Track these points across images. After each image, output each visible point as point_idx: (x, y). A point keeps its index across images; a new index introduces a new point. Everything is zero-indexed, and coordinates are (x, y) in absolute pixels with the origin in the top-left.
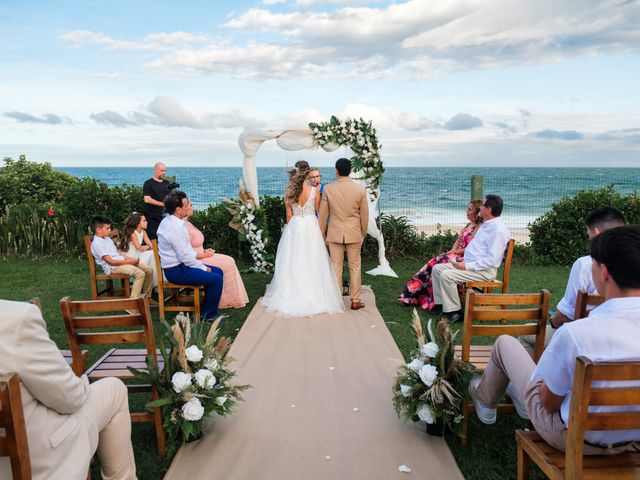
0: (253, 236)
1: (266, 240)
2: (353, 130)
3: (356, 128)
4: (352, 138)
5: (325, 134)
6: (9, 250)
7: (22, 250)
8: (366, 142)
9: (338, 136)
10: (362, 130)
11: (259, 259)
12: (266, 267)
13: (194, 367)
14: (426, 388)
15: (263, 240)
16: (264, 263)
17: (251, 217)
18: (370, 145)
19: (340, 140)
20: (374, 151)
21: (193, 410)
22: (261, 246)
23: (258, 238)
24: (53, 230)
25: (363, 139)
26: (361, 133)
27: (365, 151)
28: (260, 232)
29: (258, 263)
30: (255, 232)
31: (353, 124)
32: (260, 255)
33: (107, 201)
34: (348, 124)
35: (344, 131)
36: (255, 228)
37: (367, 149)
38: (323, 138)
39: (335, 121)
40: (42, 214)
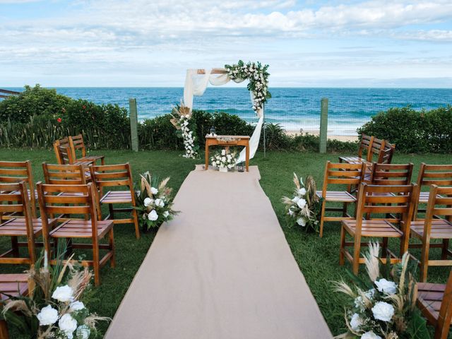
0: (187, 135)
1: (194, 137)
2: (251, 70)
3: (253, 68)
4: (251, 75)
5: (234, 72)
6: (33, 144)
7: (42, 144)
8: (260, 77)
9: (242, 73)
10: (257, 69)
11: (189, 149)
12: (193, 154)
13: (154, 197)
14: (301, 209)
15: (192, 137)
16: (192, 152)
17: (186, 123)
18: (262, 79)
19: (243, 76)
20: (264, 83)
21: (153, 216)
22: (191, 141)
23: (190, 136)
24: (60, 132)
25: (258, 75)
26: (257, 72)
27: (258, 83)
28: (191, 132)
29: (189, 151)
30: (188, 132)
31: (252, 66)
32: (190, 147)
33: (94, 114)
34: (248, 66)
35: (246, 70)
36: (188, 130)
37: (260, 81)
38: (233, 74)
39: (241, 64)
40: (53, 122)
